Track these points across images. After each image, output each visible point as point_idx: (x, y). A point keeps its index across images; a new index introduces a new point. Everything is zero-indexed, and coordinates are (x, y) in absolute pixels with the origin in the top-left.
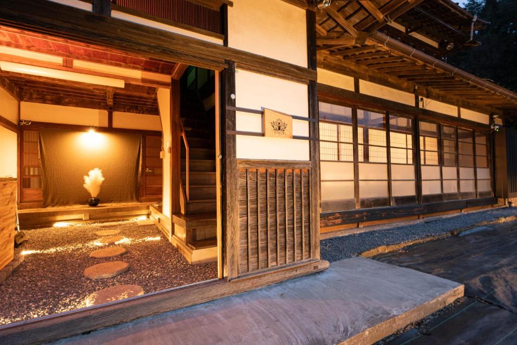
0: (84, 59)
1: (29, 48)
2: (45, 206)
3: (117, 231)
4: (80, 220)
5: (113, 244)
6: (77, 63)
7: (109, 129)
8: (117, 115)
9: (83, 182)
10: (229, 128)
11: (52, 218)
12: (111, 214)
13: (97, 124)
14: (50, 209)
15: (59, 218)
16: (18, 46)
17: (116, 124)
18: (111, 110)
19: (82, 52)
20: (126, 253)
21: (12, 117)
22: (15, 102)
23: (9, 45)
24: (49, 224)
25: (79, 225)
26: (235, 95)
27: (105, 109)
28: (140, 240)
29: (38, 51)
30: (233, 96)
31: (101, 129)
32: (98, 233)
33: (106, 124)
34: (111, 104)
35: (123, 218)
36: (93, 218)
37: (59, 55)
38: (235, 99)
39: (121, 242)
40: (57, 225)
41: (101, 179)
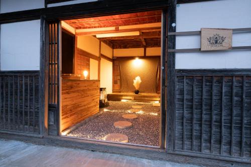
0: (122, 25)
1: (104, 27)
2: (120, 92)
3: (141, 107)
4: (130, 99)
5: (135, 113)
6: (121, 28)
7: (144, 57)
8: (148, 49)
9: (133, 82)
10: (169, 48)
11: (121, 97)
12: (143, 98)
13: (140, 55)
14: (122, 94)
15: (123, 98)
16: (101, 27)
17: (147, 54)
18: (145, 48)
19: (121, 22)
20: (137, 118)
21: (110, 56)
22: (111, 49)
23: (98, 27)
24: (119, 100)
25: (130, 101)
26: (176, 23)
27: (142, 47)
28: (148, 114)
29: (107, 27)
30: (173, 25)
31: (141, 57)
32: (133, 107)
33: (143, 55)
34: (145, 44)
35: (148, 101)
36: (135, 99)
37: (113, 26)
38: (175, 27)
39: (139, 112)
40: (123, 101)
41: (140, 81)
